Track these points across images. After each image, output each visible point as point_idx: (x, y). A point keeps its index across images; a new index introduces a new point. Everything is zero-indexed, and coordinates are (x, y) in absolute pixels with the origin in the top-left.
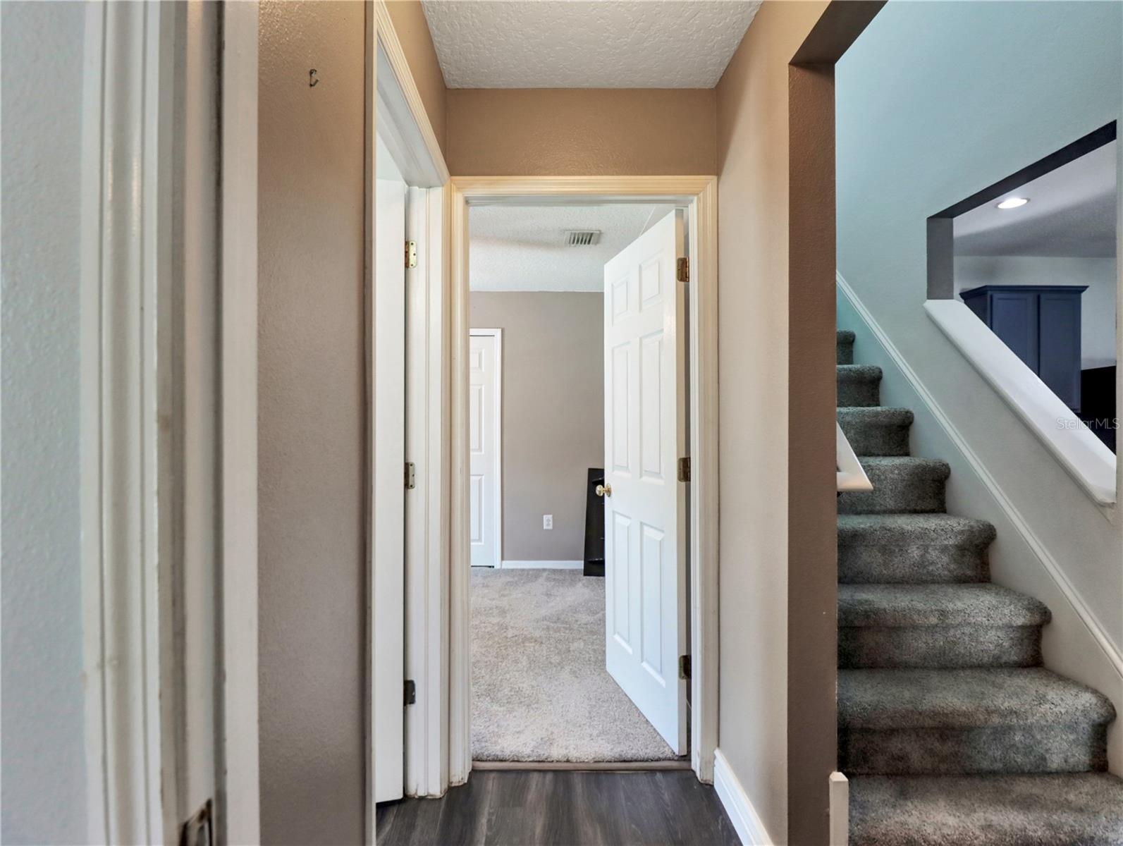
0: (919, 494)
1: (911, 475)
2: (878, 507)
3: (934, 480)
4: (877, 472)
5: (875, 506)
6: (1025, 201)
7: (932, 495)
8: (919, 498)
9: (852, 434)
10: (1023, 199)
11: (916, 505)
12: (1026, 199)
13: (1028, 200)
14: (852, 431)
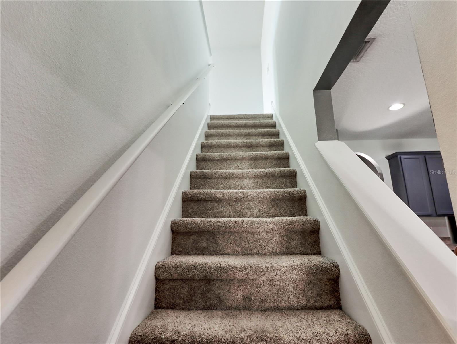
0: (318, 292)
1: (307, 275)
2: (283, 304)
3: (329, 280)
4: (279, 272)
5: (280, 302)
6: (402, 106)
7: (329, 292)
8: (318, 295)
9: (277, 238)
10: (401, 104)
11: (316, 301)
12: (403, 104)
13: (404, 105)
14: (278, 236)
